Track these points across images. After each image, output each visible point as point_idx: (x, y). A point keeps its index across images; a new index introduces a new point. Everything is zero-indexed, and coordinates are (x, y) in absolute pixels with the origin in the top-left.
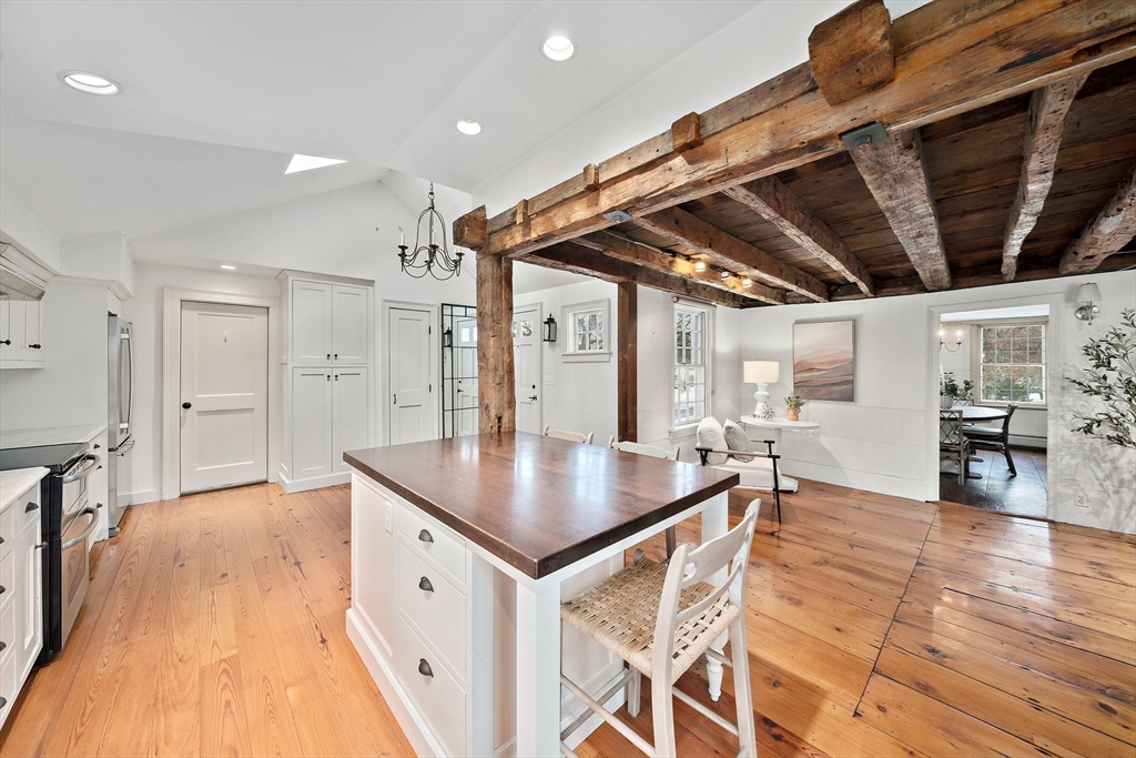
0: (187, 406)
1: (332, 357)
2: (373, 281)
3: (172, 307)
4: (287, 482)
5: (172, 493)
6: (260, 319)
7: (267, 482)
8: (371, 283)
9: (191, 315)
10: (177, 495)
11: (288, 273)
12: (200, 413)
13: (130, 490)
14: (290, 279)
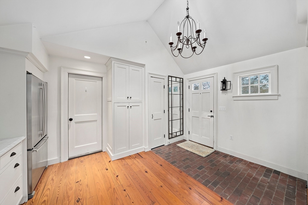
0: (71, 120)
1: (129, 98)
2: (144, 65)
3: (64, 76)
4: (112, 155)
5: (65, 159)
6: (99, 82)
7: (102, 151)
8: (143, 66)
9: (73, 80)
10: (67, 159)
11: (112, 59)
12: (76, 123)
13: (47, 158)
14: (113, 62)
